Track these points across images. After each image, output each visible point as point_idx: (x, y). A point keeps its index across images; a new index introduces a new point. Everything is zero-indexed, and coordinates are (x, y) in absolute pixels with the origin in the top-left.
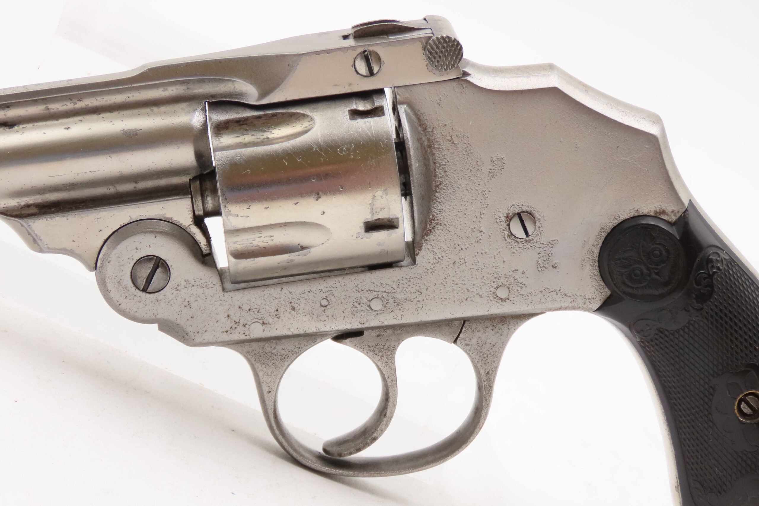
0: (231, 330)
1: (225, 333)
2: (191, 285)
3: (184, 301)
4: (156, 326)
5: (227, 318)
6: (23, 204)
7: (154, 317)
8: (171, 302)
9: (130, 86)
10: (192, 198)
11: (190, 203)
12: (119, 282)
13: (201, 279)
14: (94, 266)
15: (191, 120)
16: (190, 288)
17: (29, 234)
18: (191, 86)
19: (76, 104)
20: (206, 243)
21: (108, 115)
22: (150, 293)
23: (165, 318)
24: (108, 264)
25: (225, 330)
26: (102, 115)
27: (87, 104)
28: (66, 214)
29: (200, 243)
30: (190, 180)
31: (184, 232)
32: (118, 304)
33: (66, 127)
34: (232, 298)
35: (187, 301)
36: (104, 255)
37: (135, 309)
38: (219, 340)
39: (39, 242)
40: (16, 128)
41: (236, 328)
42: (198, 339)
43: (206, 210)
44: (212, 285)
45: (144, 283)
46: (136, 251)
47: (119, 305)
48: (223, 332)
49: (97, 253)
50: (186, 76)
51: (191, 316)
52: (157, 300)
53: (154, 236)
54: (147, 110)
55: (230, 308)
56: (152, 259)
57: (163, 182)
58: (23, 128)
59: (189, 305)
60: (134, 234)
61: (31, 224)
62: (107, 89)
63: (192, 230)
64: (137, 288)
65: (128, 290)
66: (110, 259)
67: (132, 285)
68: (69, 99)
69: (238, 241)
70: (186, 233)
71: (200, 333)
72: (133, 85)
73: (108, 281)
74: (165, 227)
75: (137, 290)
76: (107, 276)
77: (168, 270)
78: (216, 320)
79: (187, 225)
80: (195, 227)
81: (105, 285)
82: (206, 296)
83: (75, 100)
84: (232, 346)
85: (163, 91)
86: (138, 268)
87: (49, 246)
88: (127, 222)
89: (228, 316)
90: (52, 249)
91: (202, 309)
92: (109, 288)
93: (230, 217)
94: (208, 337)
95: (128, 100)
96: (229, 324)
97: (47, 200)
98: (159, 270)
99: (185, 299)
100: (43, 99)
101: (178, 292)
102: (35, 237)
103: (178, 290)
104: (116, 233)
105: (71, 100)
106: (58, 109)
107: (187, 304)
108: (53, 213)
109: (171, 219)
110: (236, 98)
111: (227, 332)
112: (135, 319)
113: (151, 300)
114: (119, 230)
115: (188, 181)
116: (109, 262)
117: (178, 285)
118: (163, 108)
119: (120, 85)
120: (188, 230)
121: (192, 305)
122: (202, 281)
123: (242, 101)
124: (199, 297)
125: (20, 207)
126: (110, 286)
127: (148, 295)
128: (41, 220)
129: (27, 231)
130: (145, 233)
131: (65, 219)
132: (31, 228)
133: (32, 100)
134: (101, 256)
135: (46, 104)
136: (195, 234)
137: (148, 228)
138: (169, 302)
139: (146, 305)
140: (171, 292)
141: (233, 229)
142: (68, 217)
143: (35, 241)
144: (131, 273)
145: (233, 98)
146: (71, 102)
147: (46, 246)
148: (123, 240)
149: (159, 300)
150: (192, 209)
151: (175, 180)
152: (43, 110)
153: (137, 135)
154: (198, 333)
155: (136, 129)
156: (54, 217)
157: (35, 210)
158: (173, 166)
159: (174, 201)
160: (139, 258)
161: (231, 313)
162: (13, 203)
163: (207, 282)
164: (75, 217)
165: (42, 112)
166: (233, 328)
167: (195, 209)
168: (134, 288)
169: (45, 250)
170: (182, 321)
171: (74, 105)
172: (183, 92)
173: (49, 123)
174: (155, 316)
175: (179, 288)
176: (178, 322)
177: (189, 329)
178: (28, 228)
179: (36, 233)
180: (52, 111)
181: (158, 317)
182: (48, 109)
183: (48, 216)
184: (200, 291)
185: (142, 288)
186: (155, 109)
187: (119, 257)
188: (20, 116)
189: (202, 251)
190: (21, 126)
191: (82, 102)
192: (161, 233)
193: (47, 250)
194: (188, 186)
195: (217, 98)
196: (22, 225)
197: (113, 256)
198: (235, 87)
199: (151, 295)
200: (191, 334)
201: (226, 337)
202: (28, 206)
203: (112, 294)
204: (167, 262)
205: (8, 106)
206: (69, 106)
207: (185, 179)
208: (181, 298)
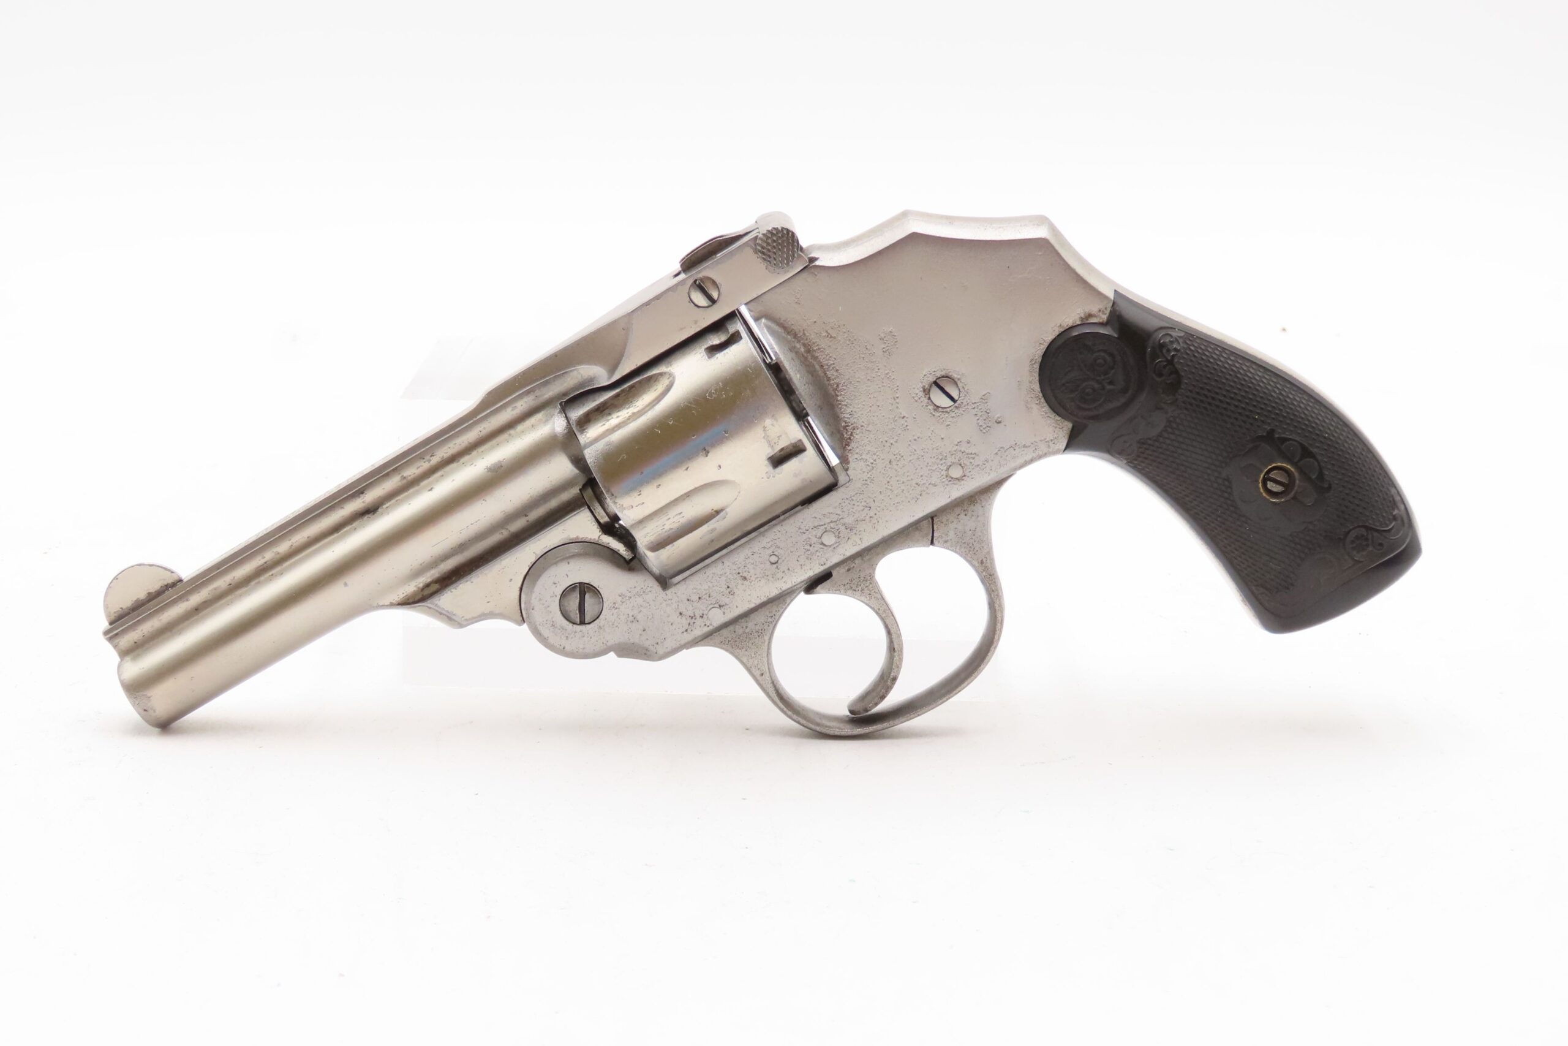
0: (690, 626)
1: (685, 633)
2: (627, 598)
3: (628, 617)
4: (612, 654)
5: (680, 617)
6: (421, 585)
7: (605, 647)
8: (616, 624)
9: (475, 419)
10: (589, 508)
11: (589, 514)
12: (553, 625)
13: (635, 587)
14: (521, 619)
15: (554, 429)
16: (628, 602)
17: (441, 614)
18: (538, 393)
19: (430, 460)
20: (624, 549)
21: (466, 458)
22: (589, 623)
23: (616, 642)
24: (533, 611)
25: (684, 630)
26: (462, 460)
27: (441, 456)
28: (469, 577)
29: (619, 550)
30: (580, 490)
31: (597, 546)
32: (562, 648)
33: (430, 488)
34: (675, 593)
35: (630, 615)
36: (525, 603)
37: (581, 646)
38: (683, 642)
39: (454, 617)
40: (380, 510)
41: (694, 623)
42: (661, 651)
43: (610, 514)
44: (649, 589)
45: (578, 616)
46: (554, 585)
47: (564, 648)
48: (683, 632)
49: (518, 604)
50: (528, 385)
51: (642, 629)
52: (600, 627)
53: (567, 563)
54: (505, 436)
55: (678, 605)
56: (575, 587)
57: (554, 503)
58: (387, 507)
59: (635, 619)
60: (544, 569)
61: (437, 602)
62: (453, 432)
63: (604, 541)
64: (574, 623)
65: (566, 630)
66: (533, 605)
67: (568, 623)
68: (421, 458)
69: (648, 533)
70: (600, 546)
71: (659, 643)
72: (478, 417)
73: (540, 628)
74: (575, 549)
75: (575, 626)
76: (538, 623)
77: (597, 592)
78: (670, 624)
79: (597, 538)
80: (606, 536)
81: (540, 634)
82: (648, 603)
83: (428, 457)
84: (702, 642)
85: (512, 410)
86: (565, 602)
87: (465, 618)
88: (533, 560)
89: (681, 614)
90: (470, 619)
91: (650, 617)
92: (546, 636)
93: (625, 512)
94: (670, 644)
95: (481, 434)
96: (685, 622)
97: (445, 571)
98: (587, 596)
99: (628, 615)
100: (394, 470)
101: (617, 610)
102: (447, 614)
103: (616, 608)
104: (527, 577)
105: (424, 459)
106: (414, 474)
107: (631, 618)
108: (455, 581)
109: (577, 537)
110: (588, 386)
111: (686, 630)
112: (586, 656)
113: (594, 631)
114: (530, 572)
115: (579, 492)
116: (533, 609)
117: (614, 603)
118: (520, 427)
119: (464, 424)
120: (600, 542)
121: (639, 617)
122: (636, 590)
123: (595, 387)
124: (641, 606)
125: (420, 590)
126: (546, 633)
127: (587, 626)
128: (445, 595)
129: (437, 611)
130: (556, 563)
131: (469, 583)
132: (439, 607)
133: (383, 476)
134: (523, 606)
135: (399, 474)
136: (609, 543)
137: (558, 557)
138: (613, 625)
139: (591, 638)
140: (611, 614)
141: (633, 522)
142: (472, 580)
143: (448, 617)
144: (561, 610)
145: (585, 387)
146: (424, 460)
147: (463, 619)
148: (537, 580)
149: (602, 626)
150: (594, 519)
151: (566, 496)
152: (400, 481)
153: (502, 466)
154: (657, 644)
155: (499, 461)
156: (457, 586)
157: (436, 586)
158: (553, 483)
159: (571, 519)
160: (562, 591)
161: (682, 609)
162: (411, 588)
163: (642, 588)
164: (479, 577)
165: (400, 484)
166: (691, 624)
167: (598, 517)
168: (571, 625)
169: (464, 623)
170: (635, 639)
171: (429, 462)
172: (533, 402)
173: (411, 491)
174: (606, 645)
175: (617, 606)
176: (632, 641)
177: (647, 644)
178: (437, 608)
179: (446, 610)
180: (409, 478)
181: (609, 644)
182: (405, 478)
183: (451, 587)
184: (640, 600)
185: (578, 621)
186: (512, 432)
187: (540, 600)
188: (380, 497)
189: (624, 558)
190: (384, 506)
191: (435, 457)
192: (573, 557)
193: (467, 623)
194: (581, 496)
195: (570, 394)
196: (430, 608)
197: (534, 601)
198: (582, 376)
199: (592, 625)
200: (651, 648)
201: (688, 637)
202: (428, 585)
203: (551, 641)
204: (592, 584)
205: (361, 492)
206: (424, 465)
207: (575, 491)
208: (624, 614)
